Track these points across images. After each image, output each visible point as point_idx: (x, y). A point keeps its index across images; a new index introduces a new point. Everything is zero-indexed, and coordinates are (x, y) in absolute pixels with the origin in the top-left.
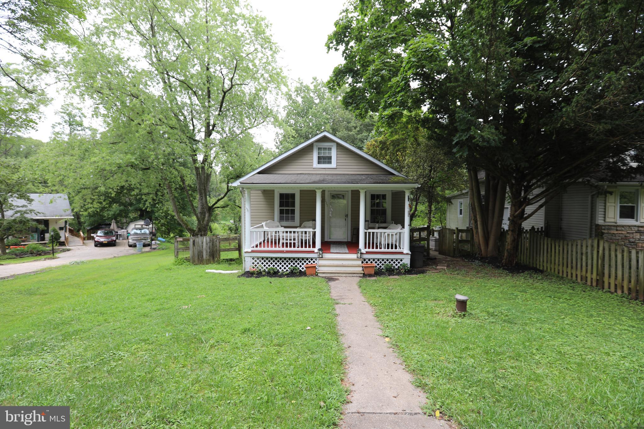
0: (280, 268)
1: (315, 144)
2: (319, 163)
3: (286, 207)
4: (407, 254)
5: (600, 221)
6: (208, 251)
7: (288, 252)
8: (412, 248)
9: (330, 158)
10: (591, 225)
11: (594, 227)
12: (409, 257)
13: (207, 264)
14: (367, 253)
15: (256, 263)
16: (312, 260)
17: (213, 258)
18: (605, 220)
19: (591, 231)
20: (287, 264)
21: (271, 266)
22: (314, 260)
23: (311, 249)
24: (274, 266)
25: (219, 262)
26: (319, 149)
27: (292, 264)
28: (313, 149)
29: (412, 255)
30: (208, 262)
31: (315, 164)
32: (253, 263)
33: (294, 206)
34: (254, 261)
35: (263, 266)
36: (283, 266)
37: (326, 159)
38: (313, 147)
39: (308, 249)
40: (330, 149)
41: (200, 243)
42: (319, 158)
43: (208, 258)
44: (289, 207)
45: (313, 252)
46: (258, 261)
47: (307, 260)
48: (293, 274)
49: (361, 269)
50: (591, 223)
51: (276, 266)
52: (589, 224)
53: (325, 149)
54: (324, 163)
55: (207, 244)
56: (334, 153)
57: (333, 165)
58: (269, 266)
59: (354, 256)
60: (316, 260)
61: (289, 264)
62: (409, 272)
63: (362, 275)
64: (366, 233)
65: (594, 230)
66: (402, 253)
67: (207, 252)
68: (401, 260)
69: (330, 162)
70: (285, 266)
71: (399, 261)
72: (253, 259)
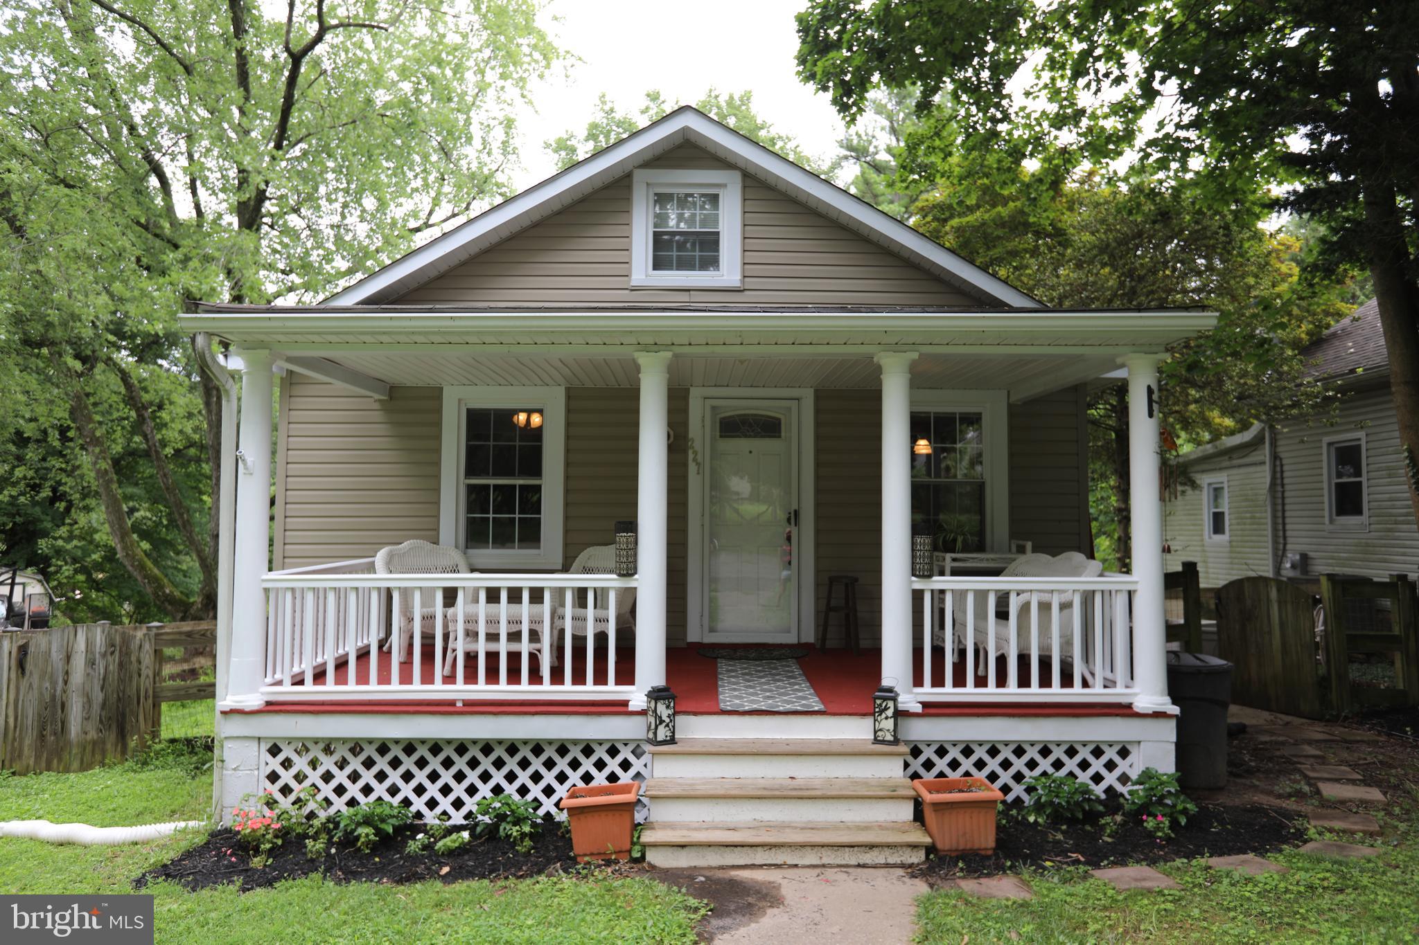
0: (432, 804)
1: (640, 177)
2: (659, 263)
3: (497, 474)
4: (1158, 715)
6: (98, 697)
7: (475, 707)
8: (1179, 678)
9: (712, 242)
12: (1169, 731)
13: (85, 767)
14: (932, 709)
16: (613, 752)
17: (122, 736)
20: (472, 777)
21: (379, 791)
22: (625, 753)
23: (612, 690)
24: (393, 791)
26: (662, 199)
27: (498, 778)
28: (628, 200)
29: (1181, 723)
30: (91, 758)
31: (642, 271)
32: (273, 777)
33: (536, 471)
34: (275, 764)
36: (446, 790)
37: (694, 249)
38: (629, 187)
39: (589, 690)
40: (714, 199)
41: (56, 656)
42: (660, 242)
43: (93, 735)
44: (510, 474)
45: (619, 708)
46: (300, 764)
47: (588, 751)
48: (496, 843)
49: (906, 812)
51: (406, 791)
53: (688, 200)
54: (684, 264)
55: (91, 663)
56: (729, 221)
57: (729, 271)
58: (367, 790)
59: (856, 730)
60: (637, 753)
61: (484, 777)
63: (918, 857)
64: (917, 596)
66: (1123, 710)
67: (89, 702)
68: (1124, 753)
69: (710, 262)
70: (459, 791)
71: (1110, 754)
72: (274, 751)
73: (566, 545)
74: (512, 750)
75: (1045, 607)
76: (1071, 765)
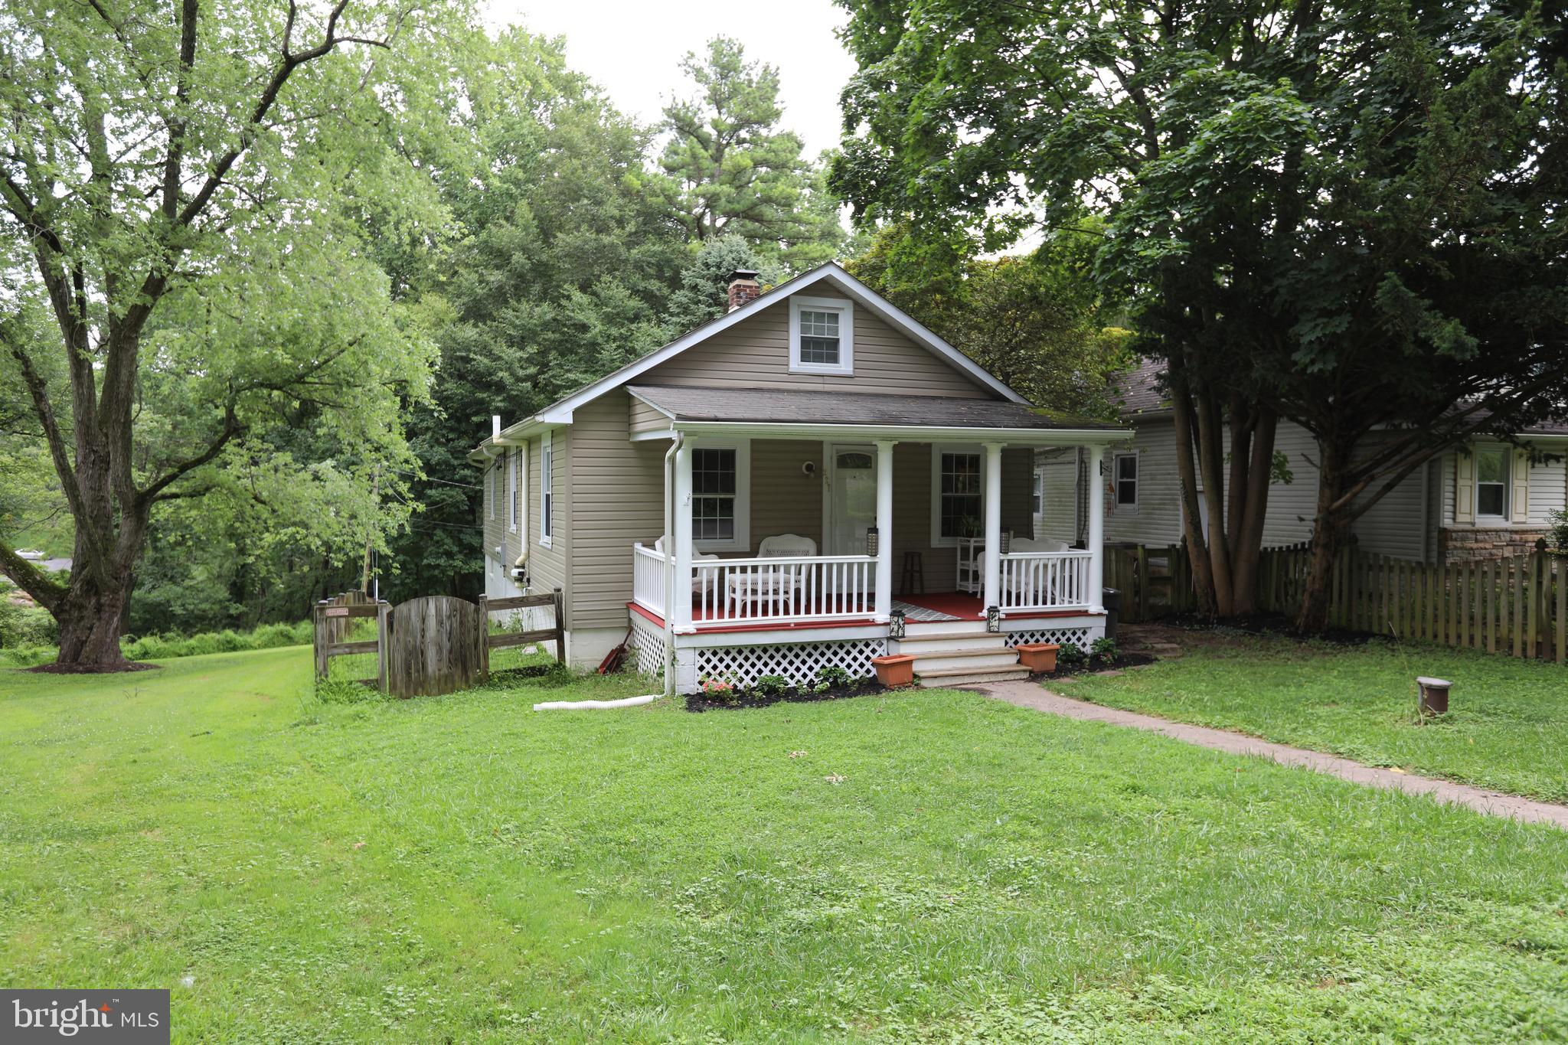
1: (794, 303)
2: (805, 358)
3: (706, 492)
4: (1100, 615)
5: (1447, 522)
6: (447, 645)
7: (801, 626)
8: (1107, 600)
9: (835, 343)
10: (1428, 532)
11: (1435, 534)
12: (1103, 622)
13: (442, 692)
14: (1011, 617)
15: (708, 668)
16: (867, 645)
17: (465, 670)
18: (1454, 519)
19: (1428, 544)
20: (810, 662)
21: (766, 671)
22: (873, 645)
23: (865, 614)
24: (772, 671)
25: (487, 681)
26: (805, 315)
27: (823, 661)
28: (787, 315)
29: (1109, 618)
30: (446, 685)
31: (795, 364)
32: (702, 668)
33: (732, 490)
34: (702, 661)
35: (741, 673)
36: (798, 669)
37: (820, 349)
38: (787, 307)
40: (834, 317)
41: (415, 620)
42: (805, 342)
43: (445, 671)
44: (715, 491)
45: (869, 623)
46: (715, 660)
47: (854, 646)
48: (839, 688)
49: (1015, 659)
50: (1428, 525)
51: (779, 670)
52: (1423, 528)
53: (820, 316)
54: (818, 358)
55: (440, 623)
56: (846, 331)
57: (845, 364)
58: (760, 672)
59: (978, 628)
60: (880, 645)
61: (817, 661)
63: (1026, 676)
64: (1002, 563)
65: (1435, 541)
66: (1084, 613)
67: (440, 650)
68: (1084, 633)
69: (834, 358)
70: (804, 669)
71: (1079, 634)
72: (702, 654)
73: (752, 536)
74: (816, 648)
75: (1045, 566)
76: (1073, 640)
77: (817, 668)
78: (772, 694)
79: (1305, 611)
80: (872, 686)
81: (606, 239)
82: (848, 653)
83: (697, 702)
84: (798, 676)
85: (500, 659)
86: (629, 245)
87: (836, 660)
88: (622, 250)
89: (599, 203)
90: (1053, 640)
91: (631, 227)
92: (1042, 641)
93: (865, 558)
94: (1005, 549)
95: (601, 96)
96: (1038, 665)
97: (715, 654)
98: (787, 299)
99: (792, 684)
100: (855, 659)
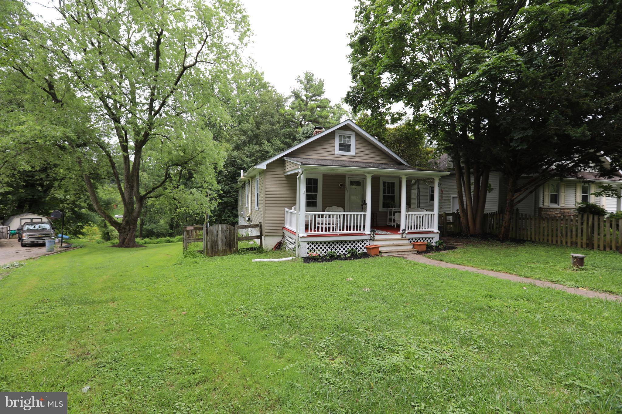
1: (336, 131)
2: (340, 150)
3: (309, 192)
4: (437, 233)
5: (541, 206)
6: (225, 240)
7: (341, 235)
8: (440, 228)
9: (349, 146)
10: (535, 209)
11: (537, 209)
12: (438, 235)
13: (223, 255)
14: (409, 233)
15: (310, 248)
16: (363, 242)
17: (230, 248)
18: (543, 205)
19: (535, 212)
20: (344, 247)
21: (329, 250)
22: (365, 242)
23: (362, 231)
24: (331, 250)
25: (238, 252)
26: (340, 136)
27: (348, 247)
28: (335, 136)
29: (440, 234)
30: (224, 253)
31: (337, 151)
32: (308, 248)
33: (317, 192)
34: (308, 246)
35: (321, 250)
36: (340, 249)
37: (345, 147)
38: (334, 134)
39: (359, 232)
40: (349, 137)
41: (215, 231)
42: (340, 145)
43: (224, 248)
44: (311, 192)
45: (364, 234)
46: (313, 246)
48: (354, 256)
49: (411, 247)
50: (535, 206)
51: (334, 250)
52: (533, 208)
53: (344, 137)
54: (344, 150)
55: (223, 233)
56: (353, 142)
57: (353, 152)
58: (327, 250)
59: (399, 236)
60: (367, 242)
61: (346, 247)
62: (438, 248)
63: (416, 252)
64: (406, 215)
65: (537, 211)
66: (432, 232)
67: (222, 242)
68: (432, 239)
69: (349, 150)
70: (342, 249)
72: (308, 244)
73: (323, 206)
74: (346, 242)
75: (420, 217)
76: (429, 241)
77: (346, 249)
78: (332, 257)
79: (502, 233)
80: (365, 255)
81: (275, 127)
82: (356, 244)
83: (307, 260)
84: (340, 252)
85: (242, 245)
86: (281, 129)
87: (352, 247)
88: (279, 130)
89: (272, 117)
90: (426, 241)
91: (282, 124)
92: (422, 241)
93: (362, 213)
94: (407, 211)
95: (274, 89)
96: (420, 249)
97: (313, 244)
98: (334, 131)
99: (338, 254)
100: (359, 246)
